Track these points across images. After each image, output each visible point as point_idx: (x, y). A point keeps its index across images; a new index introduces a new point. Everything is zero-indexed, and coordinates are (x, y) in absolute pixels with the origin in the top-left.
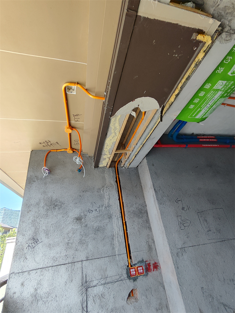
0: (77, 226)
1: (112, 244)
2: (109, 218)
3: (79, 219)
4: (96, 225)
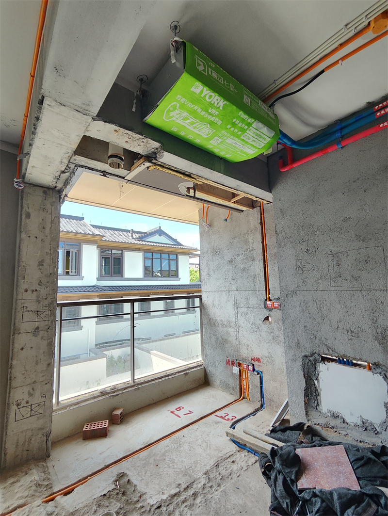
0: (230, 267)
1: (254, 282)
2: (253, 261)
3: (231, 262)
4: (242, 266)
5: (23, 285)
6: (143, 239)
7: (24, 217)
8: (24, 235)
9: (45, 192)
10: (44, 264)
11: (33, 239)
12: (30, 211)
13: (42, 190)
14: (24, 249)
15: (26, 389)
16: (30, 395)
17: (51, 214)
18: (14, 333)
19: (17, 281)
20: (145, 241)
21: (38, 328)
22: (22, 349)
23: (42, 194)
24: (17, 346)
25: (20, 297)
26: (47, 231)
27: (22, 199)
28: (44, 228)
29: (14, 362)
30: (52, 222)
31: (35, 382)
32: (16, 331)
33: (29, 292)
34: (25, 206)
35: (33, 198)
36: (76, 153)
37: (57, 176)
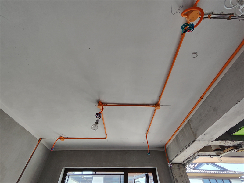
6: (198, 168)
7: (175, 181)
9: (178, 166)
12: (176, 177)
17: (185, 178)
20: (199, 170)
23: (178, 168)
27: (172, 172)
34: (174, 175)
35: (176, 170)
36: (199, 151)
37: (185, 159)
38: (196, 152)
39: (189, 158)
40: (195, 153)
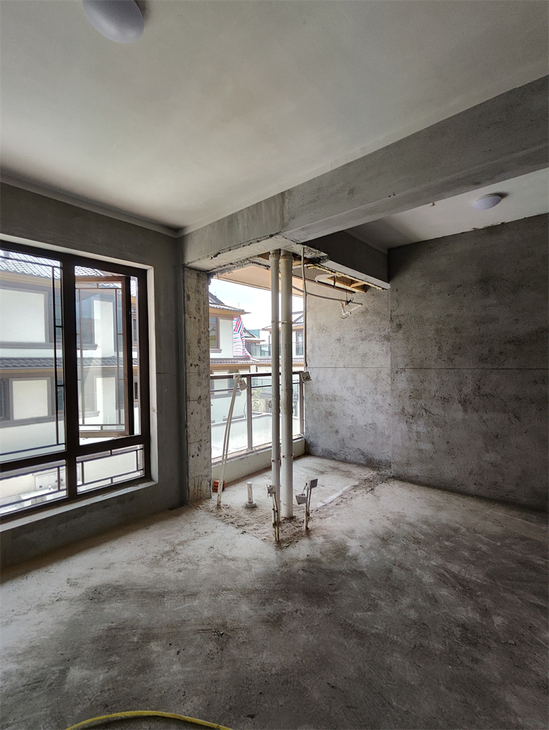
0: (338, 345)
3: (339, 340)
4: (351, 345)
5: (190, 361)
7: (186, 299)
8: (187, 316)
9: (198, 275)
10: (201, 342)
11: (193, 319)
12: (190, 293)
13: (196, 272)
14: (188, 328)
15: (197, 445)
16: (199, 450)
17: (203, 296)
18: (186, 402)
19: (185, 357)
21: (200, 397)
22: (192, 413)
23: (196, 277)
24: (189, 411)
25: (188, 371)
26: (202, 312)
27: (184, 282)
28: (199, 309)
29: (188, 424)
30: (204, 304)
31: (201, 440)
32: (187, 399)
33: (193, 366)
34: (186, 289)
35: (191, 281)
36: (259, 256)
37: (222, 265)
38: (255, 256)
39: (231, 264)
40: (251, 257)
